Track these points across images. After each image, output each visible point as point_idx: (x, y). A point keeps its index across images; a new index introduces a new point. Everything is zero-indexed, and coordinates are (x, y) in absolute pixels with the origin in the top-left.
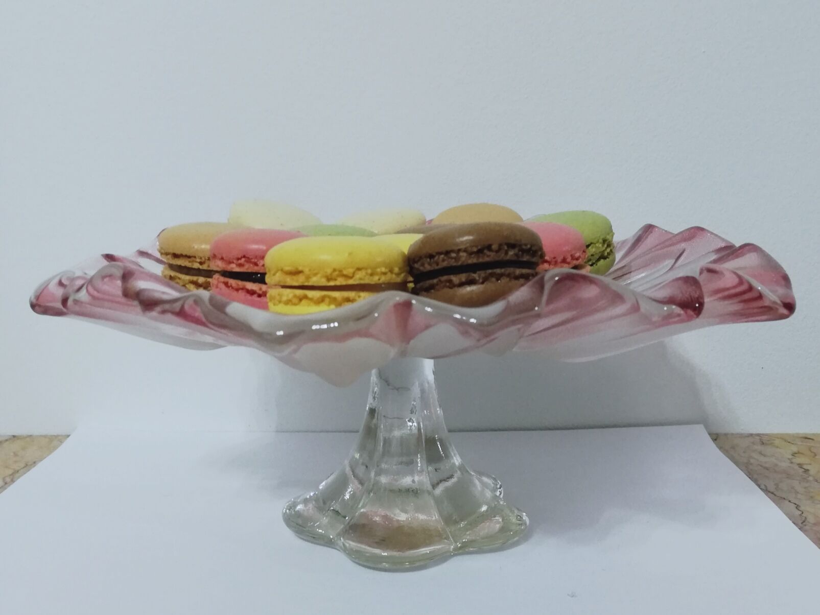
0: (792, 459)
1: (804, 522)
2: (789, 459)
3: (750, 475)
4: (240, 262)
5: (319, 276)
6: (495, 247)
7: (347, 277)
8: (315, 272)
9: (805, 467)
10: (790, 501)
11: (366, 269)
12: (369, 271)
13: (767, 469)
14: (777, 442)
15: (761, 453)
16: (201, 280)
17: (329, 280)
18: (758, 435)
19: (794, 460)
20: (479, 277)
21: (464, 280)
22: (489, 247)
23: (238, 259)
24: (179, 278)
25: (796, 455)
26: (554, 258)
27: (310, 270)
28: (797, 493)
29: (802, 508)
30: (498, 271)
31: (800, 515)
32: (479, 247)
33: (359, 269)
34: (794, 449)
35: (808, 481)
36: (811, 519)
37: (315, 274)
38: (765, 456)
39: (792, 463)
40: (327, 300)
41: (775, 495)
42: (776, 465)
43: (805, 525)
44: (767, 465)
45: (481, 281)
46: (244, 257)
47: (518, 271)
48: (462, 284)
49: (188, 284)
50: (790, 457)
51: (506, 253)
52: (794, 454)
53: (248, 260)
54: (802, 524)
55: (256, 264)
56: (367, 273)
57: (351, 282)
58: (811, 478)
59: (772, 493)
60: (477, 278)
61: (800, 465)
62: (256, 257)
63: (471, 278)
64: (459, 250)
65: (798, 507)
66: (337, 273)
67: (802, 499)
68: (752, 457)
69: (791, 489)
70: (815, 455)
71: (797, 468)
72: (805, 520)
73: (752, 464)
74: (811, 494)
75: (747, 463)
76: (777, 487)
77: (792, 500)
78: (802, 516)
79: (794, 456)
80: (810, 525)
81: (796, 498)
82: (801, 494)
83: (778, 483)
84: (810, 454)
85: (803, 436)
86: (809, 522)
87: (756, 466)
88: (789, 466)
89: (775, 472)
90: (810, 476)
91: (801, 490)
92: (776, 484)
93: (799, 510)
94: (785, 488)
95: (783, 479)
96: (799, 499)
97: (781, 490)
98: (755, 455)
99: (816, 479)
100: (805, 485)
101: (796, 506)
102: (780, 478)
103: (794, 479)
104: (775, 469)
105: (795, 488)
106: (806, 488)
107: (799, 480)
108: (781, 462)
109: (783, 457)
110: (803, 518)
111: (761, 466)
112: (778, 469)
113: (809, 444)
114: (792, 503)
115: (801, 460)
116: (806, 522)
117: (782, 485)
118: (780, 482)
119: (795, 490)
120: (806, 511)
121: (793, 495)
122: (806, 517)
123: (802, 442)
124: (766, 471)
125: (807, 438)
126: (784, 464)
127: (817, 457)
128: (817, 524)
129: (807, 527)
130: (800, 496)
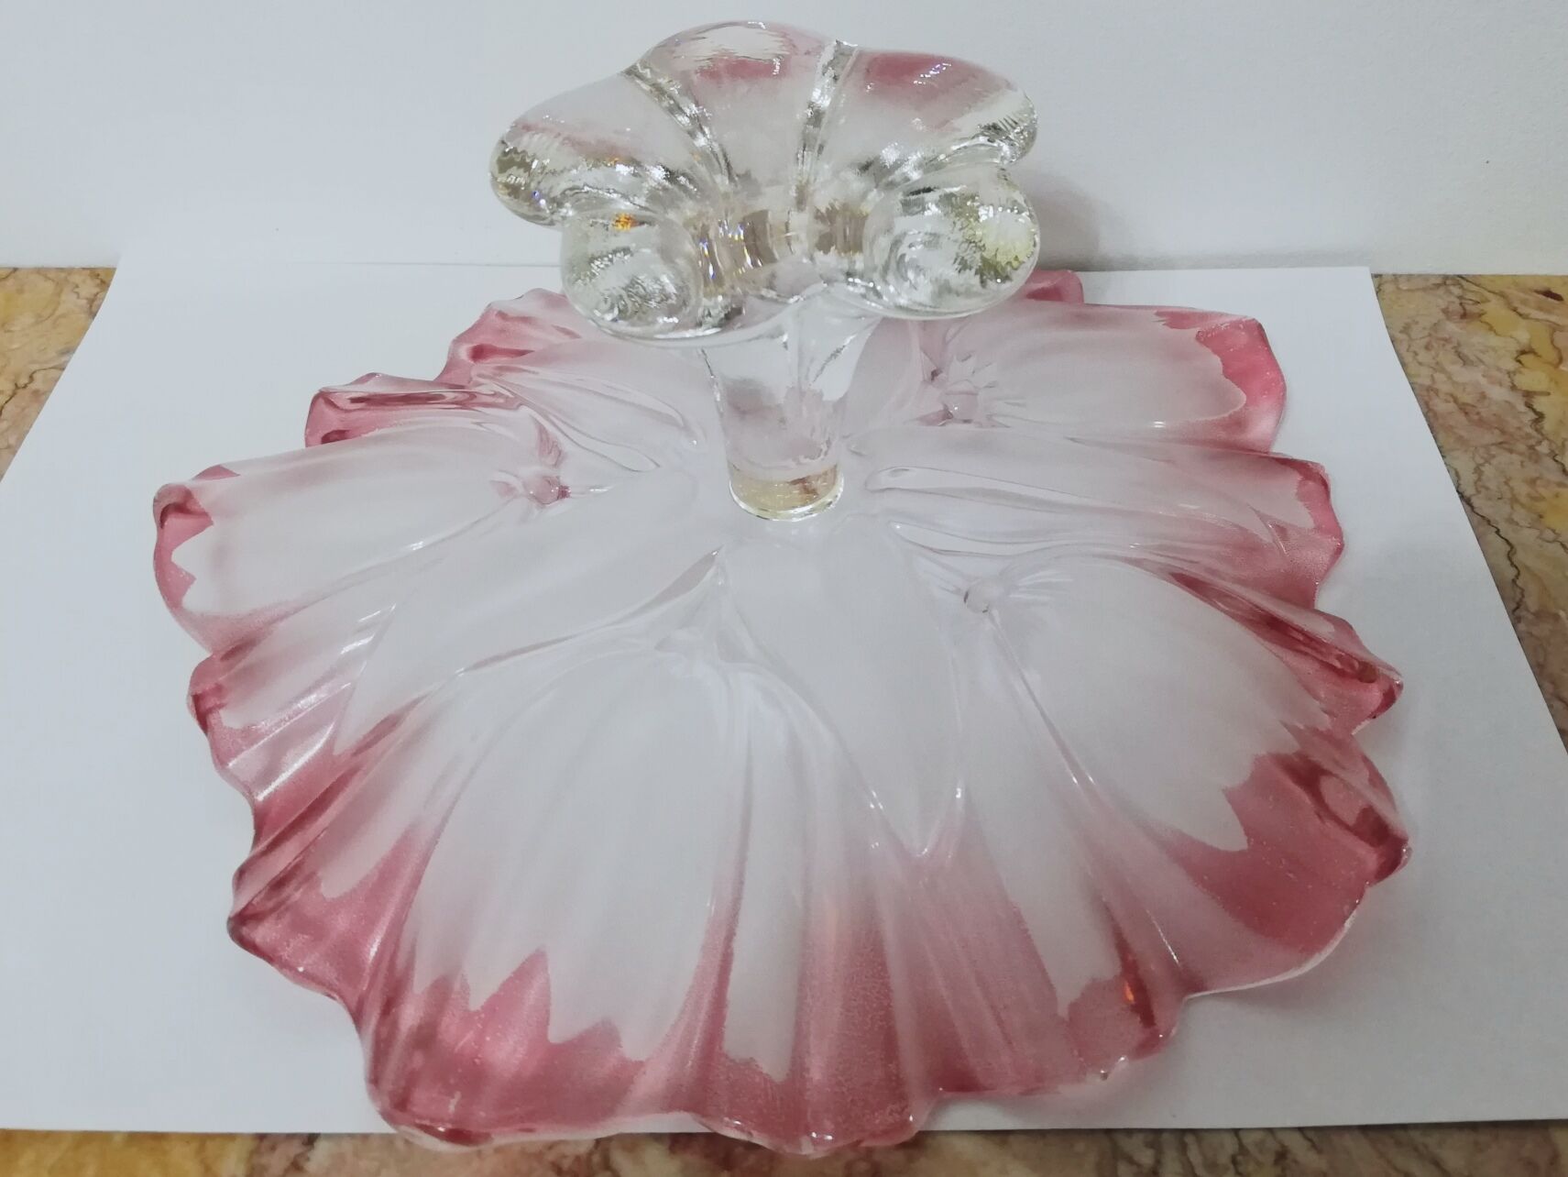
0: (1514, 373)
1: (1520, 603)
2: (1509, 373)
9: (1541, 404)
10: (1498, 532)
13: (1464, 409)
14: (1494, 308)
15: (1457, 351)
18: (1460, 279)
19: (1517, 379)
25: (1524, 358)
28: (1514, 500)
29: (1520, 557)
31: (1514, 581)
34: (1523, 335)
35: (1537, 458)
36: (1532, 603)
38: (1465, 361)
39: (1513, 388)
41: (1473, 509)
42: (1483, 396)
43: (1520, 619)
44: (1465, 397)
50: (1512, 365)
52: (1521, 353)
58: (1544, 448)
59: (1468, 502)
61: (1528, 395)
65: (1512, 551)
67: (1523, 523)
68: (1438, 367)
69: (1505, 488)
70: (1561, 360)
71: (1522, 408)
72: (1521, 600)
73: (1437, 392)
74: (1541, 506)
75: (1429, 389)
76: (1479, 479)
77: (1503, 526)
78: (1517, 586)
79: (1519, 362)
80: (1530, 617)
81: (1510, 521)
82: (1523, 505)
83: (1482, 465)
84: (1553, 356)
85: (1544, 285)
86: (1527, 610)
87: (1447, 401)
88: (1506, 402)
89: (1481, 423)
90: (1545, 437)
91: (1522, 490)
92: (1478, 470)
93: (1512, 564)
94: (1493, 485)
95: (1494, 450)
96: (1517, 524)
97: (1487, 489)
98: (1447, 358)
99: (1553, 451)
100: (1532, 471)
101: (1509, 549)
102: (1486, 447)
103: (1511, 451)
104: (1478, 413)
105: (1511, 484)
106: (1532, 482)
107: (1521, 454)
108: (1493, 383)
109: (1499, 369)
110: (1518, 591)
111: (1456, 401)
112: (1484, 412)
113: (1553, 318)
114: (1500, 536)
115: (1534, 378)
116: (1522, 607)
117: (1487, 470)
118: (1487, 461)
119: (1512, 489)
120: (1527, 568)
121: (1505, 509)
122: (1523, 590)
123: (1540, 309)
124: (1462, 418)
125: (1548, 294)
126: (1499, 394)
127: (1562, 366)
128: (1539, 615)
129: (1521, 626)
130: (1520, 514)
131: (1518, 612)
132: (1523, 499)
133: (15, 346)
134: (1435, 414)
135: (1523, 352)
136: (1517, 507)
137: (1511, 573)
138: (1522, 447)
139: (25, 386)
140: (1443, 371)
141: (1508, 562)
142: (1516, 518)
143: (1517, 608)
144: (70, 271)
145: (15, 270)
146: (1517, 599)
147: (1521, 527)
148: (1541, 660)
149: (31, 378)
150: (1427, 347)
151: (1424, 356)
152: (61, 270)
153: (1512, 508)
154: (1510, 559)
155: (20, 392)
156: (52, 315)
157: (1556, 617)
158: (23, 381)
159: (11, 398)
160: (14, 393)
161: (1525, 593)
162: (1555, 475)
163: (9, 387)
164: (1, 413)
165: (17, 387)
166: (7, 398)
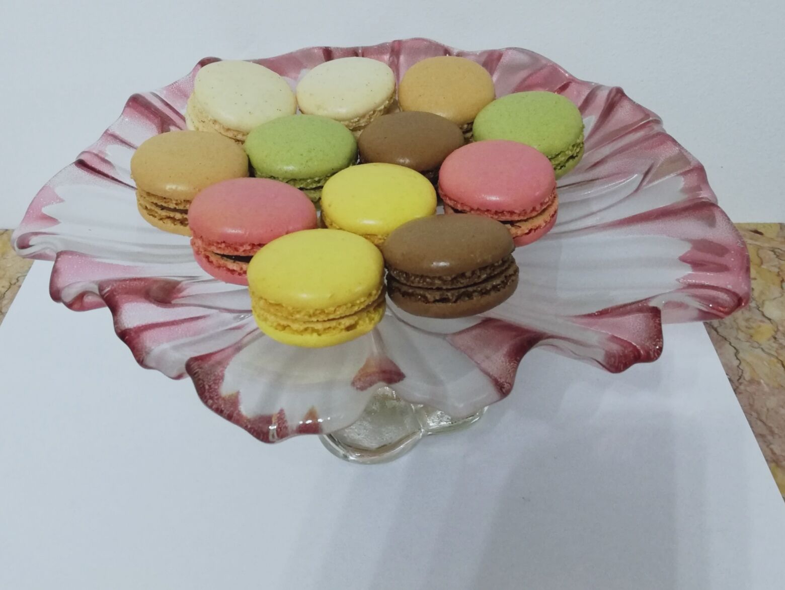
1: (740, 378)
4: (220, 246)
5: (302, 314)
6: (468, 274)
7: (328, 314)
8: (298, 310)
9: (752, 284)
10: (730, 344)
11: (345, 304)
12: (350, 305)
16: (178, 216)
17: (310, 316)
20: (453, 295)
21: (438, 298)
22: (463, 275)
23: (218, 243)
24: (157, 213)
26: (524, 210)
27: (293, 308)
28: (738, 329)
29: (741, 355)
30: (470, 289)
31: (738, 366)
32: (453, 276)
33: (339, 306)
35: (751, 310)
36: (747, 375)
37: (299, 312)
40: (310, 330)
41: (717, 333)
43: (741, 384)
45: (454, 299)
46: (224, 242)
47: (489, 286)
48: (436, 301)
49: (165, 219)
51: (479, 277)
53: (228, 246)
54: (737, 382)
55: (236, 250)
56: (347, 308)
57: (331, 317)
58: (755, 304)
59: (716, 330)
60: (451, 298)
62: (236, 243)
63: (445, 297)
64: (434, 278)
65: (737, 353)
66: (318, 312)
67: (742, 339)
69: (734, 324)
70: (762, 263)
72: (742, 375)
74: (752, 331)
77: (732, 341)
78: (740, 369)
80: (745, 383)
81: (737, 338)
82: (742, 331)
84: (758, 261)
85: (753, 228)
86: (744, 379)
90: (753, 300)
91: (742, 325)
93: (737, 359)
96: (740, 339)
97: (725, 324)
99: (758, 306)
100: (747, 315)
101: (735, 351)
105: (737, 321)
106: (747, 320)
110: (740, 371)
113: (758, 243)
114: (732, 346)
116: (742, 378)
119: (737, 323)
120: (744, 360)
121: (734, 332)
122: (742, 371)
123: (751, 239)
125: (756, 232)
127: (763, 267)
128: (752, 381)
129: (742, 387)
130: (741, 335)
131: (740, 381)
132: (744, 329)
133: (9, 265)
136: (740, 332)
137: (736, 363)
139: (15, 284)
141: (735, 358)
142: (739, 337)
146: (740, 375)
147: (742, 341)
148: (751, 403)
149: (18, 280)
153: (737, 332)
154: (736, 356)
155: (12, 286)
157: (759, 383)
158: (13, 281)
159: (8, 289)
160: (10, 287)
161: (744, 372)
162: (760, 318)
163: (7, 284)
164: (4, 296)
165: (11, 284)
166: (7, 289)
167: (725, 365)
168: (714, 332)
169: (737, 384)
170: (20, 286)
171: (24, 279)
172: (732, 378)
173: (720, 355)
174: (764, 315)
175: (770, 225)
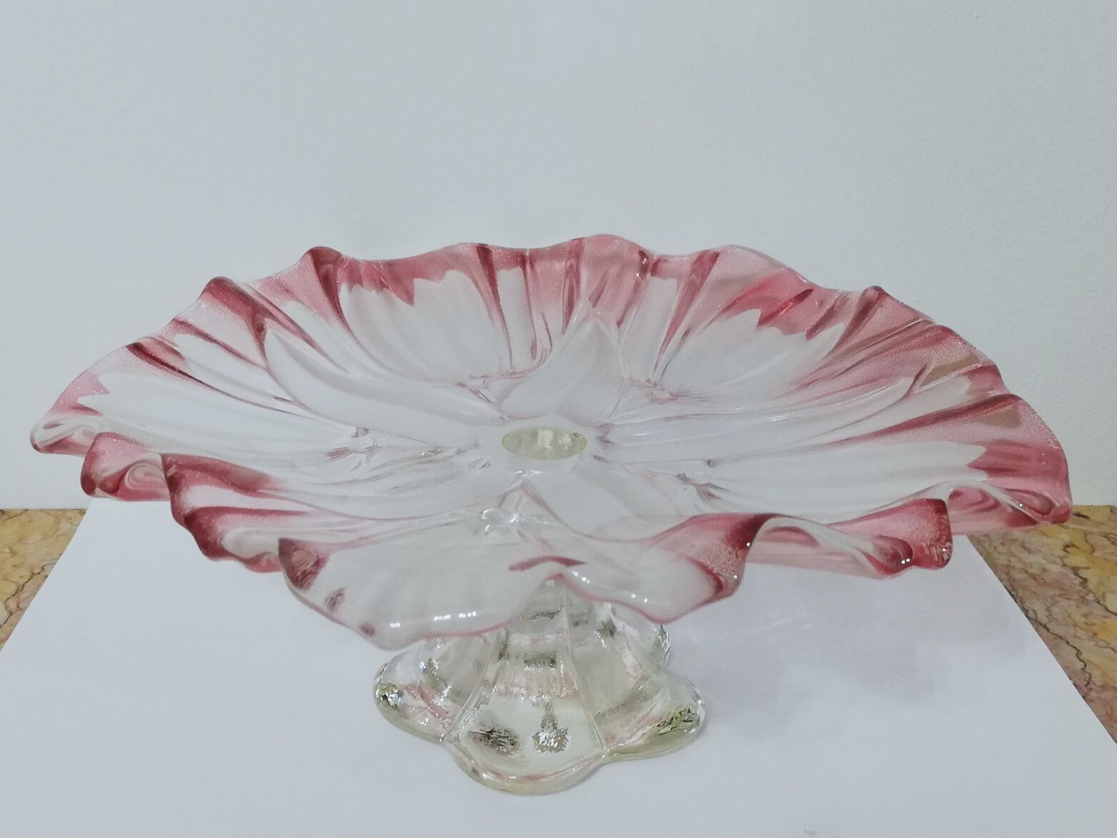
0: (1064, 557)
2: (1060, 557)
3: (1013, 589)
9: (1084, 574)
10: (1068, 643)
13: (1033, 577)
15: (1023, 546)
19: (1066, 561)
25: (1069, 549)
28: (1075, 625)
29: (1085, 656)
31: (1083, 669)
34: (1066, 538)
35: (1087, 603)
36: (1098, 679)
38: (1029, 551)
39: (1064, 565)
41: (1048, 630)
42: (1045, 570)
43: (1091, 690)
44: (1032, 571)
50: (1062, 553)
52: (1066, 547)
54: (1086, 688)
58: (1091, 597)
59: (1045, 626)
61: (1075, 570)
65: (1079, 653)
67: (1083, 637)
68: (1012, 554)
69: (1068, 619)
70: (1094, 551)
71: (1072, 576)
72: (1090, 679)
73: (1014, 568)
74: (1095, 629)
75: (1008, 566)
76: (1050, 614)
77: (1071, 640)
78: (1086, 672)
79: (1066, 551)
80: (1097, 689)
81: (1075, 636)
82: (1082, 628)
83: (1051, 606)
84: (1087, 547)
86: (1095, 684)
87: (1020, 573)
88: (1060, 572)
89: (1045, 584)
90: (1090, 591)
91: (1080, 620)
92: (1048, 609)
93: (1081, 660)
94: (1060, 618)
95: (1058, 599)
96: (1080, 638)
97: (1057, 620)
98: (1016, 549)
99: (1097, 599)
100: (1085, 609)
101: (1075, 651)
102: (1052, 597)
103: (1069, 599)
104: (1044, 579)
105: (1072, 616)
106: (1086, 616)
107: (1076, 600)
108: (1050, 563)
109: (1052, 555)
110: (1088, 675)
111: (1027, 572)
112: (1047, 579)
113: (1084, 528)
114: (1070, 645)
115: (1076, 559)
116: (1091, 683)
117: (1055, 609)
118: (1053, 604)
119: (1073, 620)
120: (1091, 662)
121: (1071, 630)
122: (1090, 675)
123: (1074, 522)
124: (1033, 582)
125: (1081, 515)
126: (1055, 569)
127: (1095, 554)
128: (1104, 687)
129: (1093, 694)
130: (1081, 633)
131: (1089, 686)
132: (1082, 625)
134: (1014, 580)
135: (1067, 546)
136: (1078, 629)
137: (1080, 665)
138: (1076, 597)
139: (39, 573)
140: (1015, 556)
142: (1078, 635)
143: (1088, 684)
144: (64, 511)
145: (27, 510)
146: (1087, 679)
147: (1083, 640)
148: (1109, 712)
149: (43, 568)
150: (1002, 544)
151: (1000, 549)
152: (60, 510)
153: (1074, 629)
154: (1078, 657)
155: (35, 577)
156: (54, 534)
158: (37, 571)
159: (29, 580)
160: (31, 577)
161: (1092, 676)
162: (1101, 612)
163: (27, 574)
164: (23, 588)
165: (33, 574)
166: (27, 580)
167: (1065, 668)
168: (1042, 629)
169: (1085, 690)
170: (46, 577)
171: (53, 567)
172: (1077, 683)
173: (1057, 656)
174: (1107, 609)
175: (1098, 508)
